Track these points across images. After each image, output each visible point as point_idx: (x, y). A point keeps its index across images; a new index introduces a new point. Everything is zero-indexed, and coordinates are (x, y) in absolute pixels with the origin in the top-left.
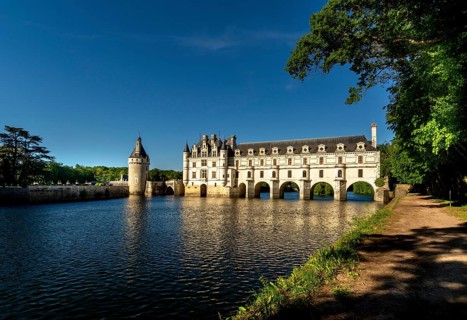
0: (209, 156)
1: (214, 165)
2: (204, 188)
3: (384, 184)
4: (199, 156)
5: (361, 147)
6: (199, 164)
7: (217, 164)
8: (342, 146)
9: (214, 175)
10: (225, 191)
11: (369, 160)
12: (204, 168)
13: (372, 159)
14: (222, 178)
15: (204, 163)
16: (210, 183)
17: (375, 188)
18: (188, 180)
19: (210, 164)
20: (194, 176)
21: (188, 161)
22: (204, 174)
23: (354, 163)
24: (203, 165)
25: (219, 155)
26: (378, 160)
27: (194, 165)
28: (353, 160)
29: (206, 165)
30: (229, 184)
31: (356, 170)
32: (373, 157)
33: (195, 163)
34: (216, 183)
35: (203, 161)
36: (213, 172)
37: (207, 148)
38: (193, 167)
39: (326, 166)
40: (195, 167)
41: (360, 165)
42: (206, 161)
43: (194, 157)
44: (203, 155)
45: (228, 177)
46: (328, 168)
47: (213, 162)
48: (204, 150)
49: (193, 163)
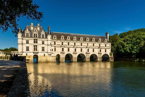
0: (40, 37)
2: (36, 57)
3: (112, 55)
4: (31, 37)
5: (106, 41)
7: (46, 42)
8: (100, 39)
9: (43, 49)
10: (51, 59)
12: (36, 44)
14: (49, 51)
15: (35, 41)
16: (40, 54)
18: (22, 52)
19: (40, 42)
20: (28, 49)
21: (22, 39)
22: (35, 48)
25: (46, 37)
27: (27, 42)
29: (37, 42)
30: (53, 55)
32: (109, 45)
33: (28, 41)
34: (44, 54)
35: (34, 40)
36: (42, 48)
37: (38, 32)
38: (27, 43)
39: (95, 47)
40: (28, 43)
41: (105, 48)
42: (37, 40)
43: (27, 36)
44: (34, 36)
45: (52, 50)
46: (96, 48)
47: (42, 41)
48: (35, 33)
49: (27, 41)
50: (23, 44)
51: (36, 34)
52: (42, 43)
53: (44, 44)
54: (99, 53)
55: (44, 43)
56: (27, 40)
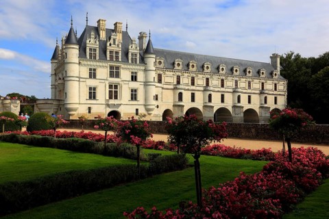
1: (134, 78)
5: (276, 75)
6: (103, 72)
7: (141, 76)
9: (134, 95)
13: (282, 88)
14: (151, 101)
15: (115, 73)
16: (126, 110)
19: (125, 74)
20: (92, 94)
22: (114, 93)
23: (272, 90)
24: (112, 75)
25: (143, 60)
27: (93, 74)
28: (271, 87)
29: (118, 75)
31: (273, 97)
33: (95, 70)
34: (137, 110)
35: (111, 67)
36: (132, 91)
37: (120, 46)
38: (90, 77)
39: (253, 91)
40: (95, 77)
41: (275, 92)
42: (118, 68)
43: (93, 57)
44: (111, 57)
45: (157, 99)
46: (254, 93)
47: (132, 73)
48: (114, 48)
49: (90, 69)
50: (79, 78)
51: (117, 53)
52: (132, 77)
53: (136, 80)
54: (261, 107)
55: (136, 77)
56: (93, 67)
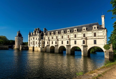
1: (36, 39)
2: (33, 48)
3: (109, 48)
4: (32, 36)
5: (95, 28)
6: (32, 39)
8: (85, 28)
9: (36, 43)
10: (39, 49)
11: (99, 34)
13: (102, 34)
15: (34, 38)
16: (35, 46)
17: (104, 50)
18: (29, 45)
20: (31, 43)
21: (30, 38)
23: (91, 37)
26: (105, 34)
28: (91, 35)
30: (41, 47)
31: (93, 40)
39: (78, 38)
